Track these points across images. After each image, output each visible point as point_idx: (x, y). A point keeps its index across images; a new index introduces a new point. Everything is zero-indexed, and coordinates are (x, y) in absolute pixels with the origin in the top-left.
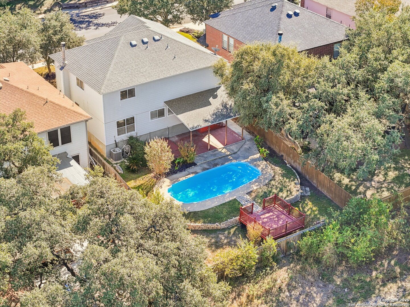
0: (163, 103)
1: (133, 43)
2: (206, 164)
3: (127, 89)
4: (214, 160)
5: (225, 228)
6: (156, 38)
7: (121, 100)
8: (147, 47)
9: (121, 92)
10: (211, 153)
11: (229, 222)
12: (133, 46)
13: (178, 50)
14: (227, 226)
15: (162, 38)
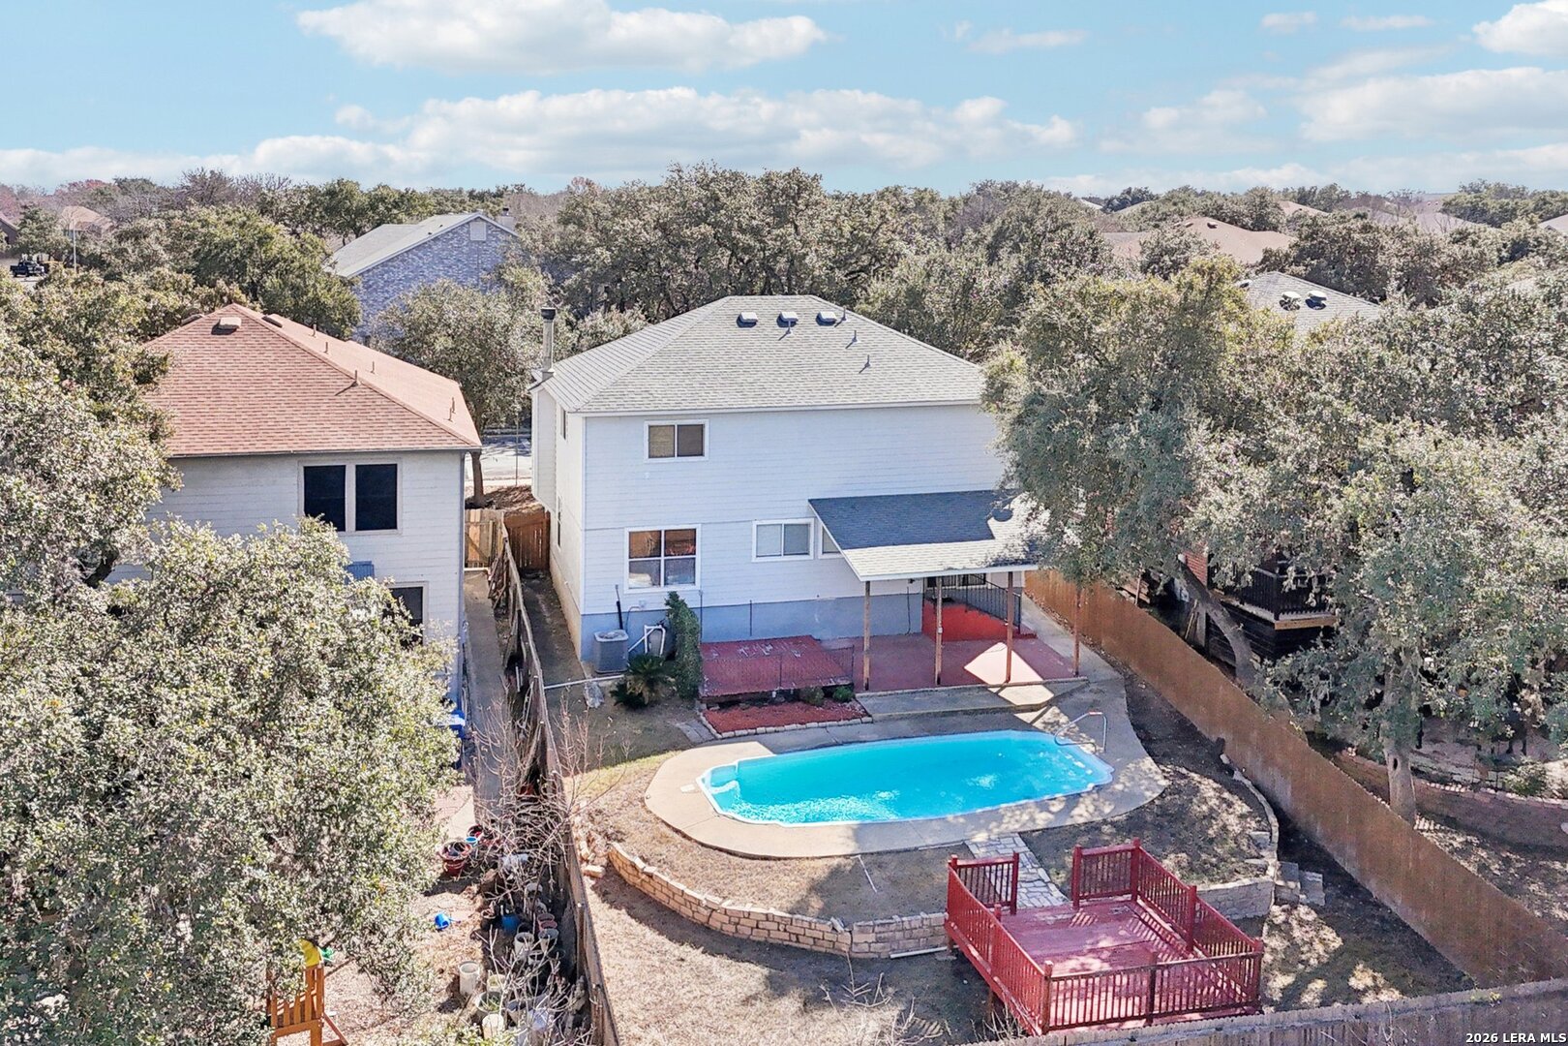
0: (807, 503)
1: (746, 316)
2: (906, 722)
3: (676, 423)
4: (945, 714)
5: (872, 955)
6: (825, 315)
7: (650, 457)
8: (788, 332)
9: (650, 427)
10: (944, 695)
11: (893, 927)
12: (742, 323)
13: (886, 350)
14: (884, 948)
15: (844, 319)
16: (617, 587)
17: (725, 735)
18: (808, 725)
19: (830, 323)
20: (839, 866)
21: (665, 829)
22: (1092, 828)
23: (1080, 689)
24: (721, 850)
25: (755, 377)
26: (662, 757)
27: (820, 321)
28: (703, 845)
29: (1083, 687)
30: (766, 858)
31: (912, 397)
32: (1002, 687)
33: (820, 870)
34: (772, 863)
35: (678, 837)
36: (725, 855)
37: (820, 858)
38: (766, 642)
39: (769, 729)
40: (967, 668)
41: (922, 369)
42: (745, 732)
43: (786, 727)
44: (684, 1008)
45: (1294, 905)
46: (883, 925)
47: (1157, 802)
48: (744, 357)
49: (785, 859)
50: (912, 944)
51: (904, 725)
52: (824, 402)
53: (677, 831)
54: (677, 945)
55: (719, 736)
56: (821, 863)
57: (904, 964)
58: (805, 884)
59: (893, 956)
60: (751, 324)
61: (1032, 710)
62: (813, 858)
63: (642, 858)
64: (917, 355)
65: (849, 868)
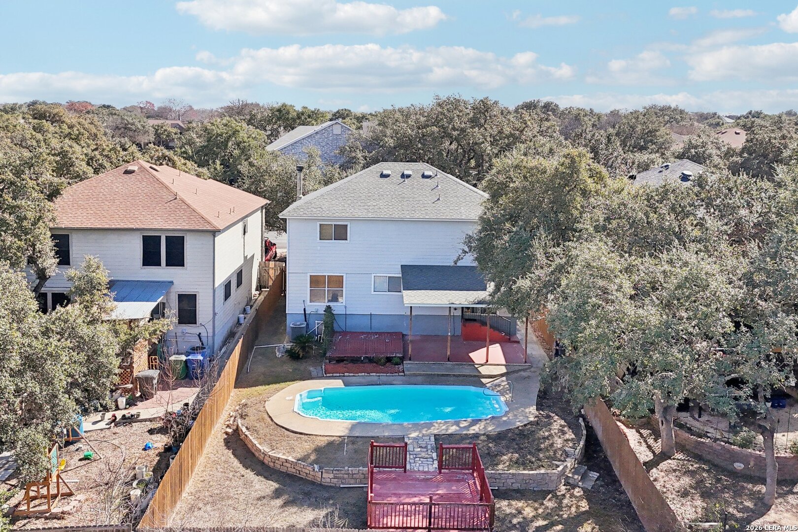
0: (399, 267)
1: (385, 172)
2: (421, 377)
3: (333, 223)
4: (443, 375)
5: (332, 485)
6: (427, 173)
7: (320, 239)
8: (404, 181)
9: (320, 225)
10: (450, 366)
11: (343, 472)
12: (383, 176)
13: (452, 192)
14: (338, 481)
15: (436, 175)
16: (304, 301)
17: (328, 375)
18: (371, 374)
19: (429, 177)
20: (334, 440)
21: (266, 416)
22: (476, 436)
23: (524, 370)
24: (283, 428)
25: (378, 203)
26: (291, 383)
27: (424, 176)
28: (277, 424)
29: (527, 369)
30: (301, 434)
31: (456, 216)
32: (482, 365)
33: (322, 442)
34: (303, 436)
35: (269, 420)
36: (284, 430)
37: (327, 436)
38: (376, 333)
39: (350, 374)
40: (470, 355)
41: (467, 203)
42: (338, 375)
43: (360, 374)
44: (229, 498)
45: (574, 487)
46: (338, 470)
47: (520, 428)
48: (376, 193)
49: (310, 435)
50: (352, 481)
51: (420, 379)
52: (408, 217)
53: (270, 417)
54: (245, 469)
55: (325, 375)
56: (326, 438)
57: (346, 490)
58: (313, 447)
59: (341, 486)
60: (387, 176)
61: (491, 378)
62: (323, 436)
63: (247, 427)
64: (467, 195)
65: (338, 442)
